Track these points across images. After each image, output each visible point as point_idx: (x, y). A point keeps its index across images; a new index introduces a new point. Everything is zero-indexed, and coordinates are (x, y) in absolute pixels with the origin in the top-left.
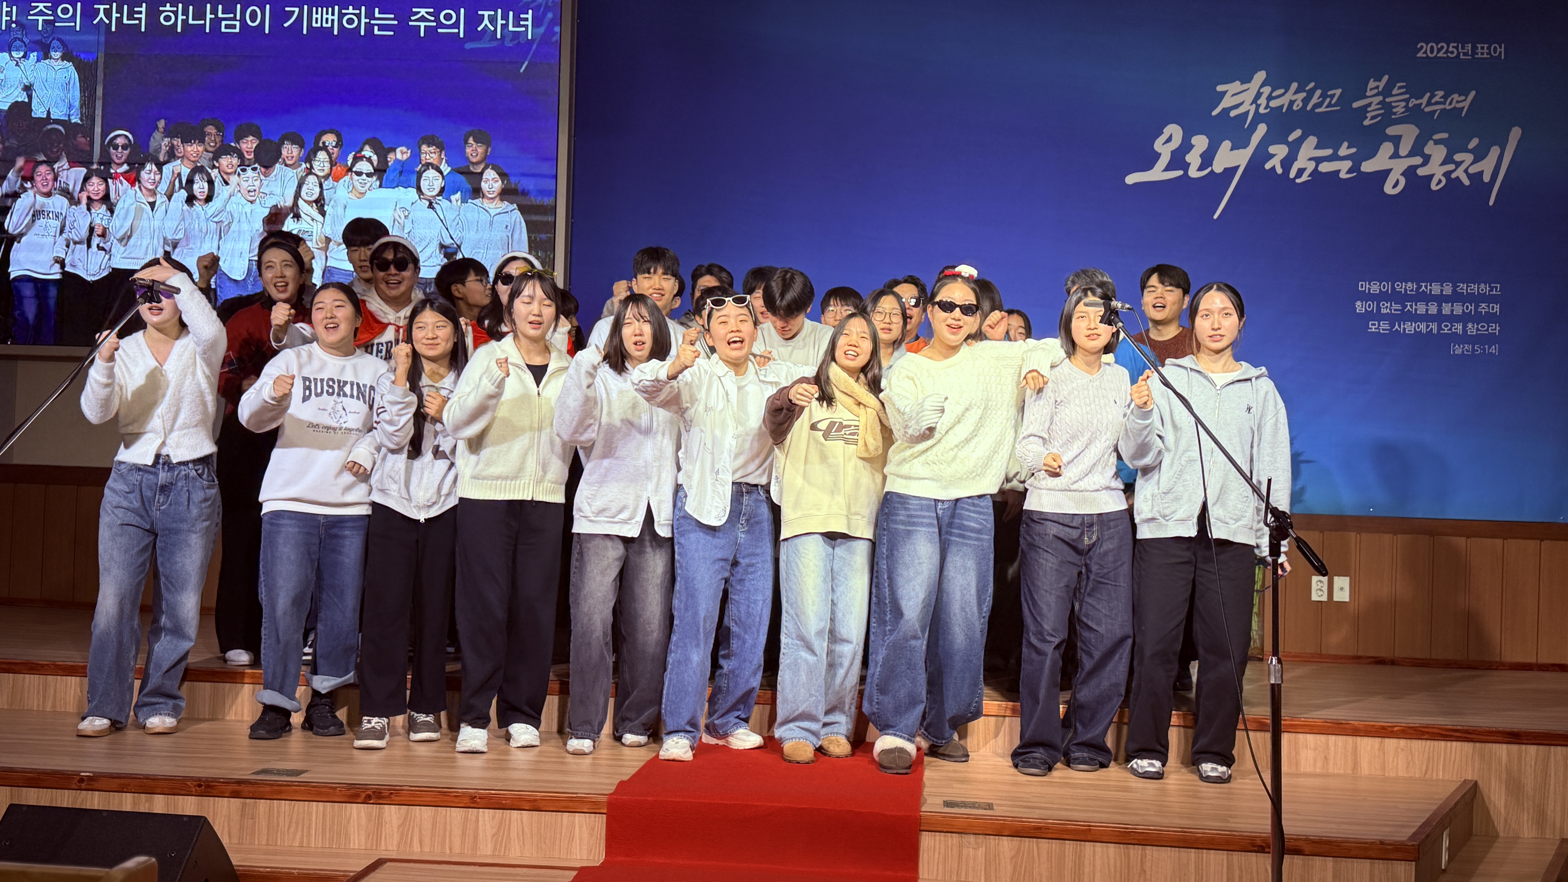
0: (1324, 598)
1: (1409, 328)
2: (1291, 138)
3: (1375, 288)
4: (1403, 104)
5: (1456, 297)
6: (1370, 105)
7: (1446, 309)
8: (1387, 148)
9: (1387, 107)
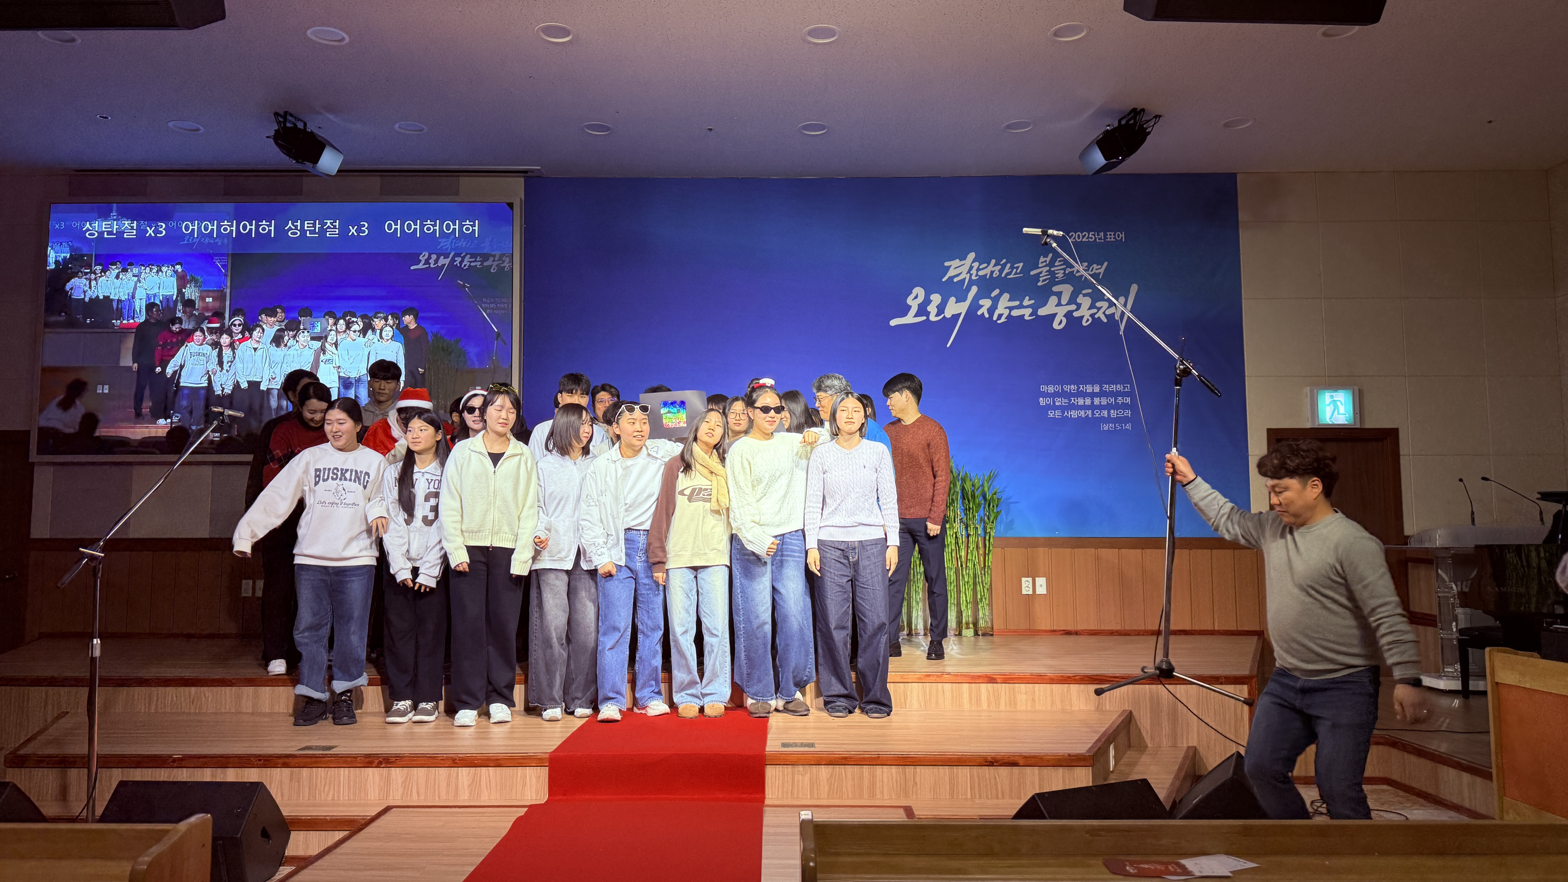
0: (1031, 592)
1: (1074, 414)
2: (994, 294)
3: (1051, 389)
4: (1063, 271)
5: (1102, 394)
6: (1041, 273)
7: (1097, 401)
8: (1053, 300)
9: (1052, 274)
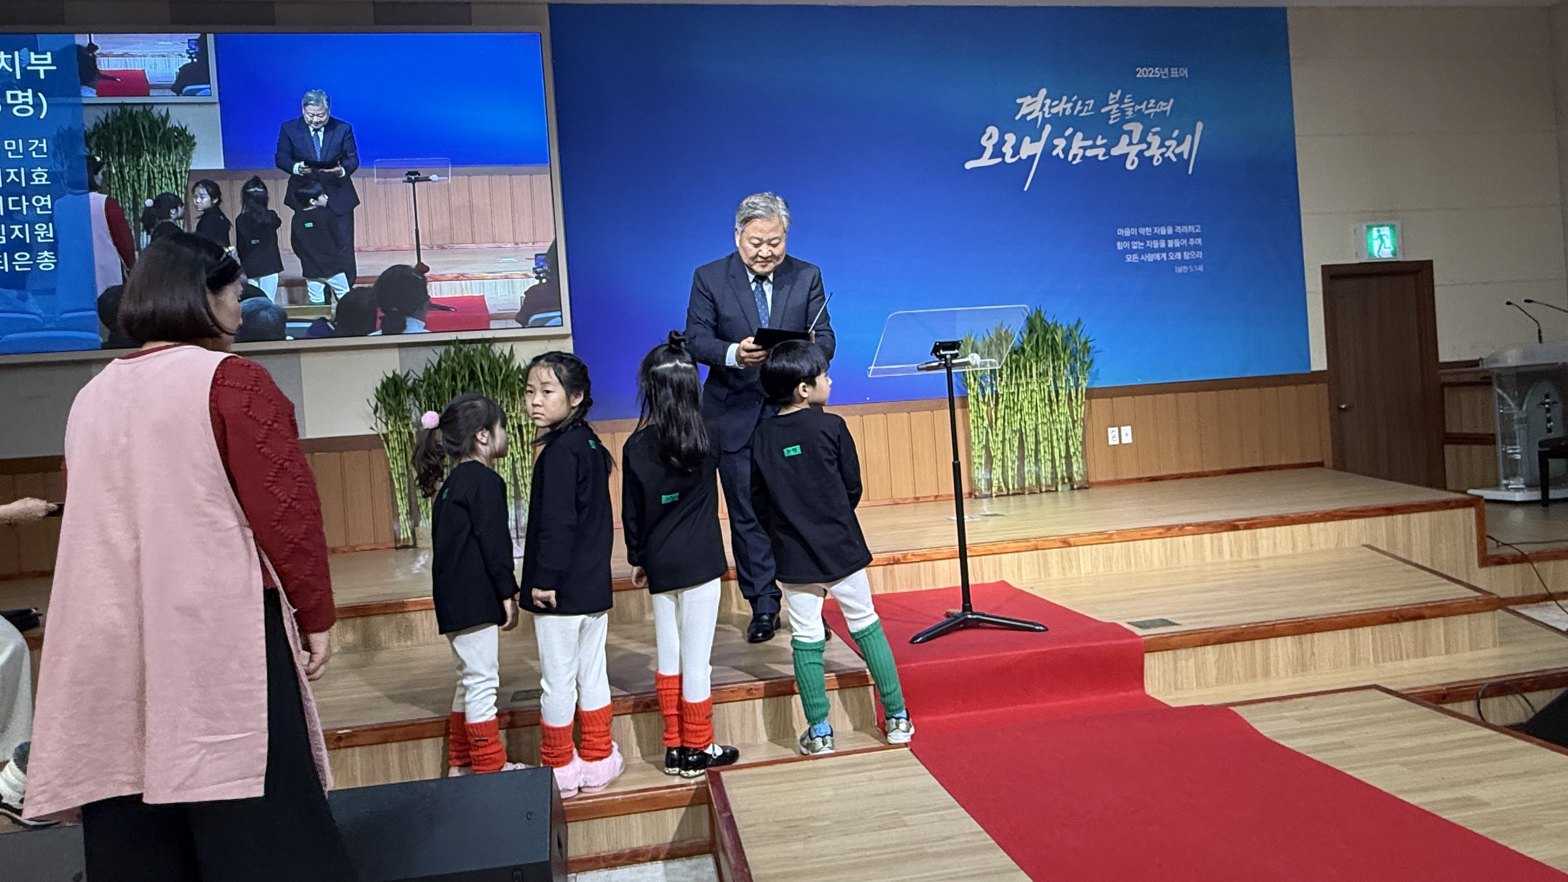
0: (1117, 442)
1: (1150, 258)
2: (1067, 133)
3: (1127, 232)
4: (1132, 109)
5: (1175, 236)
6: (1112, 110)
7: (1170, 244)
8: (1125, 139)
9: (1123, 111)
